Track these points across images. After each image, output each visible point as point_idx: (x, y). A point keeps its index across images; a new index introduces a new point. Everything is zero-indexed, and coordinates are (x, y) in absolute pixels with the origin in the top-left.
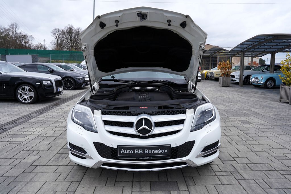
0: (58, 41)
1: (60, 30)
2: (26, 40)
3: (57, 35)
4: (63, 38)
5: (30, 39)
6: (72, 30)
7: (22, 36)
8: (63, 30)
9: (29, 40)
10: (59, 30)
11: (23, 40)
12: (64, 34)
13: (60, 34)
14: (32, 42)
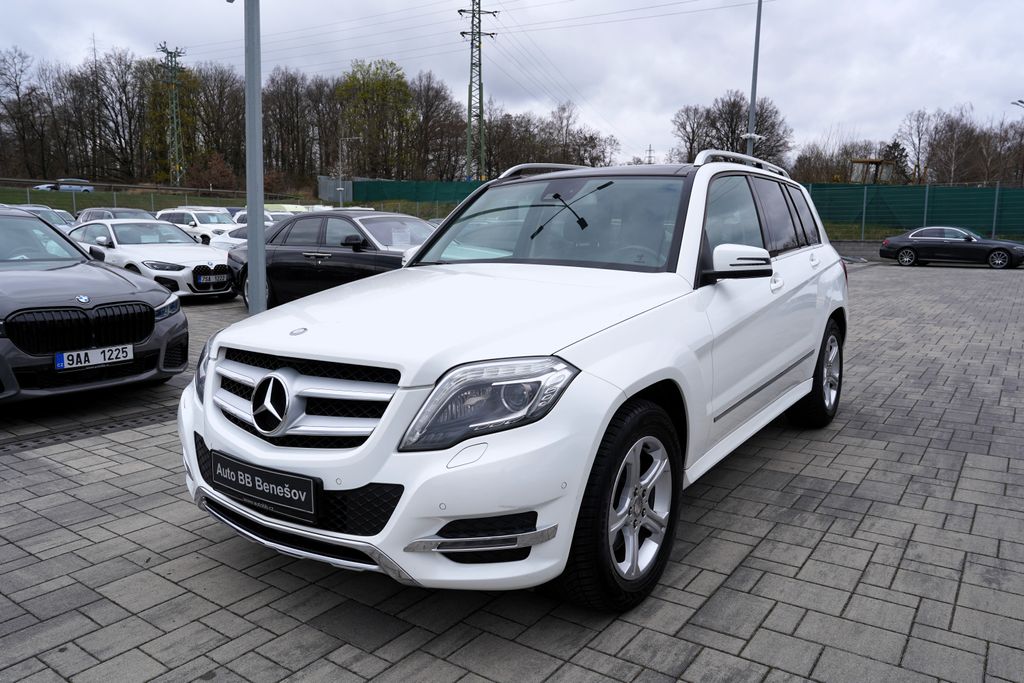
0: (691, 148)
1: (701, 110)
2: (595, 153)
3: (689, 129)
4: (708, 139)
5: (608, 149)
6: (740, 109)
7: (586, 139)
8: (708, 111)
9: (603, 152)
10: (696, 111)
11: (585, 151)
12: (713, 125)
13: (699, 125)
14: (613, 157)
